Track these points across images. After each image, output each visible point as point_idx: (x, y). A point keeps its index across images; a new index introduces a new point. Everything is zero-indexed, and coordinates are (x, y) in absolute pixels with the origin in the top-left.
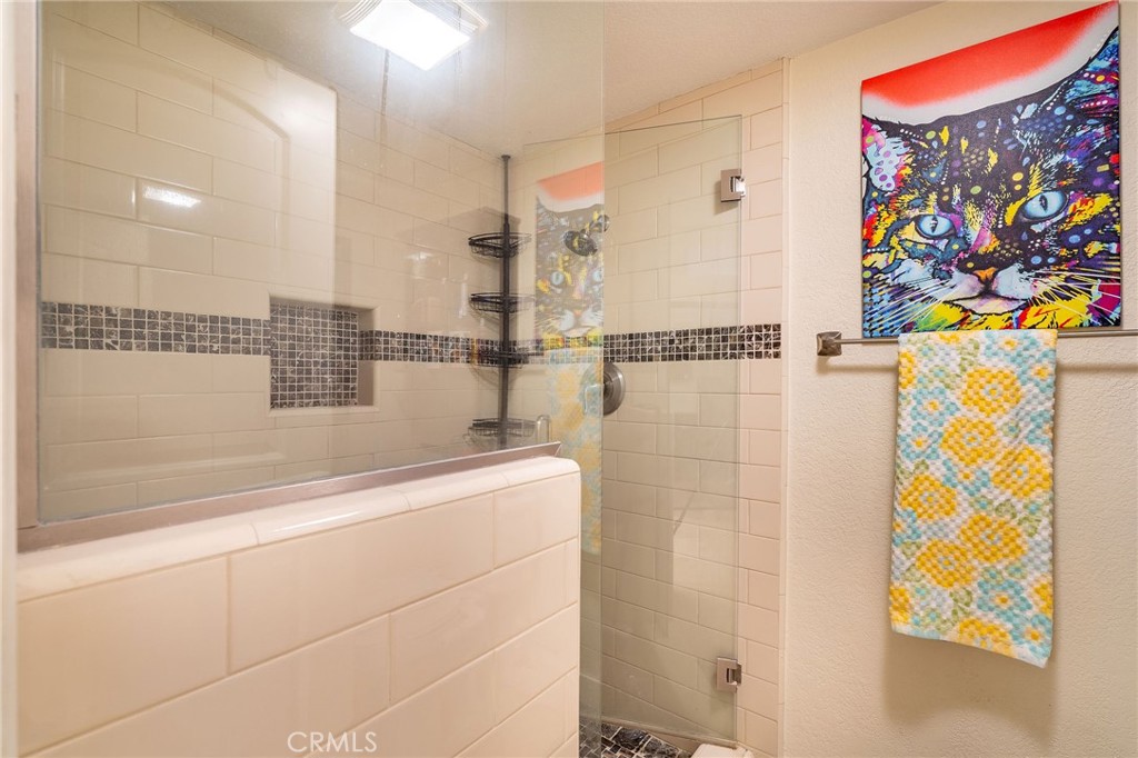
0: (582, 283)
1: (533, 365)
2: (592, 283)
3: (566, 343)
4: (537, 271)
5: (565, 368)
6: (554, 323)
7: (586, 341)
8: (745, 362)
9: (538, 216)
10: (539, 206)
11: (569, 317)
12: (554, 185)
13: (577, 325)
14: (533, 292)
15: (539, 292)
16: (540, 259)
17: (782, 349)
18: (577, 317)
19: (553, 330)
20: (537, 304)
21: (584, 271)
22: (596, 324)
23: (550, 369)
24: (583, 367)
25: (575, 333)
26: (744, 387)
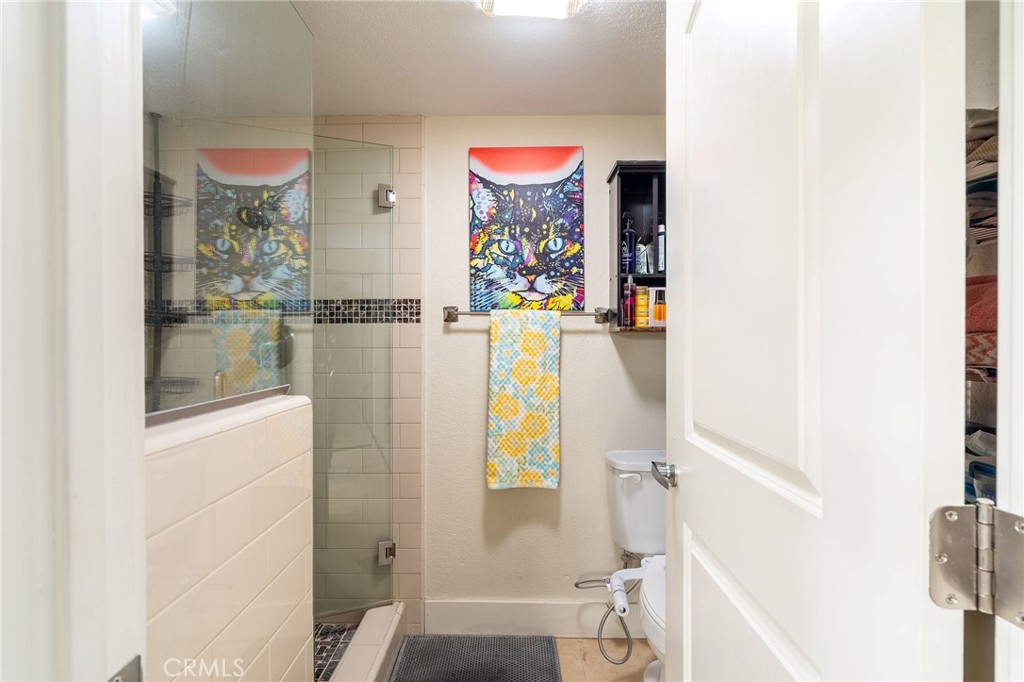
0: (251, 252)
2: (261, 253)
3: (234, 305)
4: (199, 235)
5: (234, 328)
6: (221, 287)
7: (255, 304)
8: (396, 324)
9: (199, 182)
10: (200, 173)
11: (236, 283)
13: (246, 289)
14: (193, 254)
15: (200, 256)
16: (201, 223)
17: (422, 317)
18: (246, 283)
19: (218, 292)
20: (199, 266)
21: (254, 242)
22: (266, 289)
23: (218, 329)
24: (253, 327)
25: (244, 297)
26: (396, 343)
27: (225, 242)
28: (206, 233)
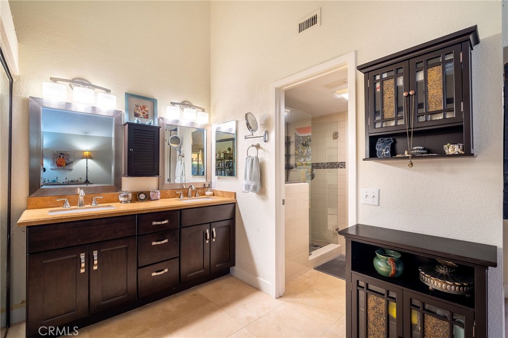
0: (306, 152)
1: (294, 169)
2: (308, 152)
3: (302, 165)
4: (295, 149)
5: (302, 170)
6: (299, 160)
7: (306, 164)
8: (339, 169)
9: (295, 137)
10: (296, 134)
11: (303, 159)
12: (300, 130)
13: (305, 161)
14: (294, 153)
15: (296, 154)
16: (296, 146)
17: (346, 167)
18: (305, 159)
19: (299, 162)
20: (295, 156)
21: (306, 149)
22: (309, 161)
23: (299, 170)
24: (306, 170)
25: (304, 163)
26: (339, 174)
27: (300, 150)
28: (297, 148)
